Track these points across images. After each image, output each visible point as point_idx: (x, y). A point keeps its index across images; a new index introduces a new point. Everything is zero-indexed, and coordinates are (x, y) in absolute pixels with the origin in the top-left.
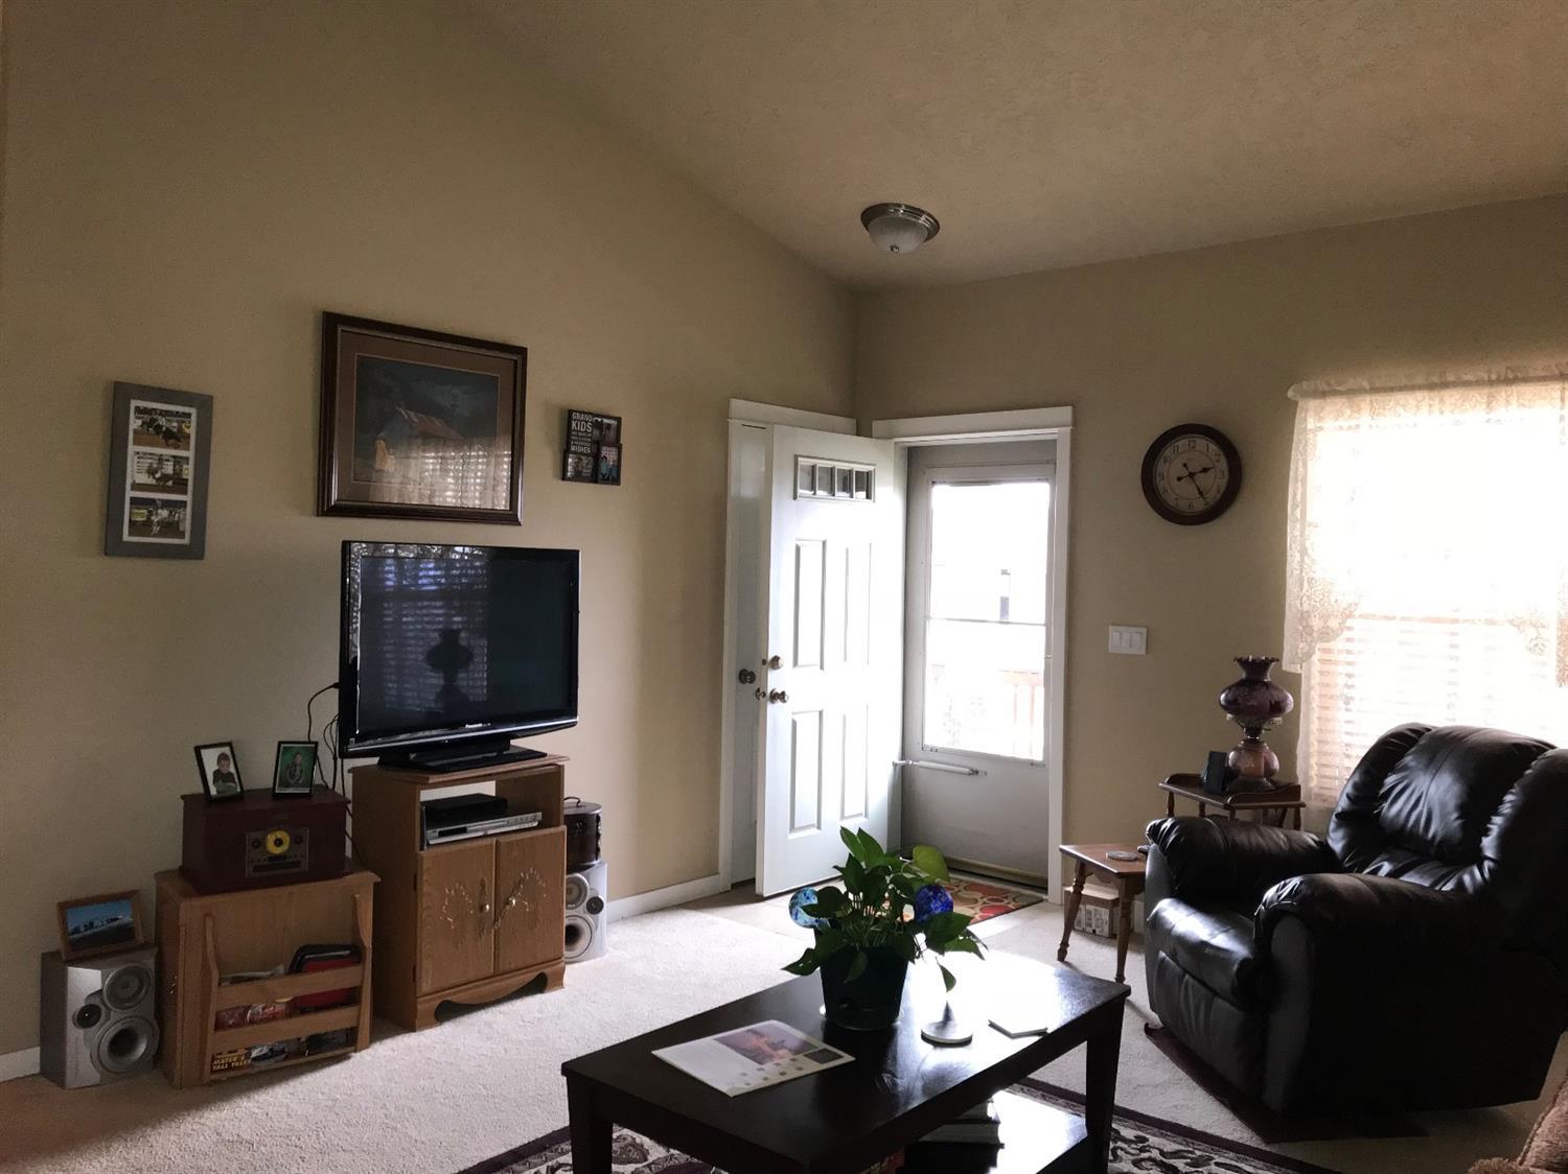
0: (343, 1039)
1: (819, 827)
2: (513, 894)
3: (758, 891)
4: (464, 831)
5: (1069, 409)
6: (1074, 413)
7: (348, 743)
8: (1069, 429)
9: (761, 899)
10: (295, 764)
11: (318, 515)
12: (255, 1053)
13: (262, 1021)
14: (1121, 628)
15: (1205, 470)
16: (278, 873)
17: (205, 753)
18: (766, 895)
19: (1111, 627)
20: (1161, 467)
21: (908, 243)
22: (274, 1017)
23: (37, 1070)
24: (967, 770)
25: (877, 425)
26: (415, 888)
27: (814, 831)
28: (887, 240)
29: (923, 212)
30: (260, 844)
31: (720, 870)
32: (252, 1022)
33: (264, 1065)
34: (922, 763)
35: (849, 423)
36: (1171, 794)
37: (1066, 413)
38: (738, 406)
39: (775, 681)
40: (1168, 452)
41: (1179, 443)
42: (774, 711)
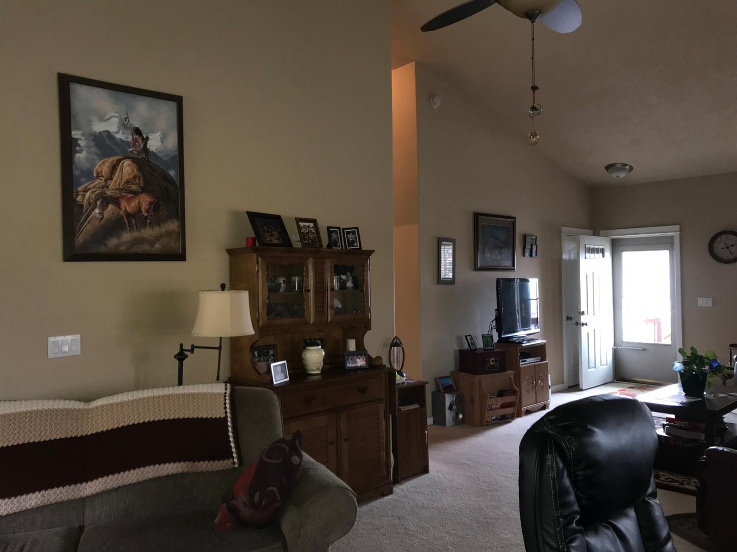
0: (510, 416)
1: (595, 368)
2: (538, 380)
3: (580, 388)
4: (525, 361)
5: (679, 226)
6: (680, 227)
7: (501, 335)
8: (679, 232)
9: (582, 390)
10: (488, 341)
11: (475, 271)
12: (493, 418)
13: (495, 409)
14: (703, 298)
15: (733, 245)
16: (492, 370)
17: (468, 337)
18: (584, 389)
19: (699, 298)
20: (715, 245)
21: (622, 175)
22: (497, 409)
23: (432, 423)
24: (641, 349)
25: (602, 232)
26: (519, 376)
27: (594, 369)
28: (614, 175)
29: (628, 165)
30: (488, 362)
31: (565, 382)
32: (493, 410)
33: (494, 422)
34: (623, 347)
35: (591, 231)
36: (731, 350)
37: (677, 227)
38: (564, 229)
39: (583, 319)
40: (718, 240)
41: (722, 237)
42: (583, 329)
